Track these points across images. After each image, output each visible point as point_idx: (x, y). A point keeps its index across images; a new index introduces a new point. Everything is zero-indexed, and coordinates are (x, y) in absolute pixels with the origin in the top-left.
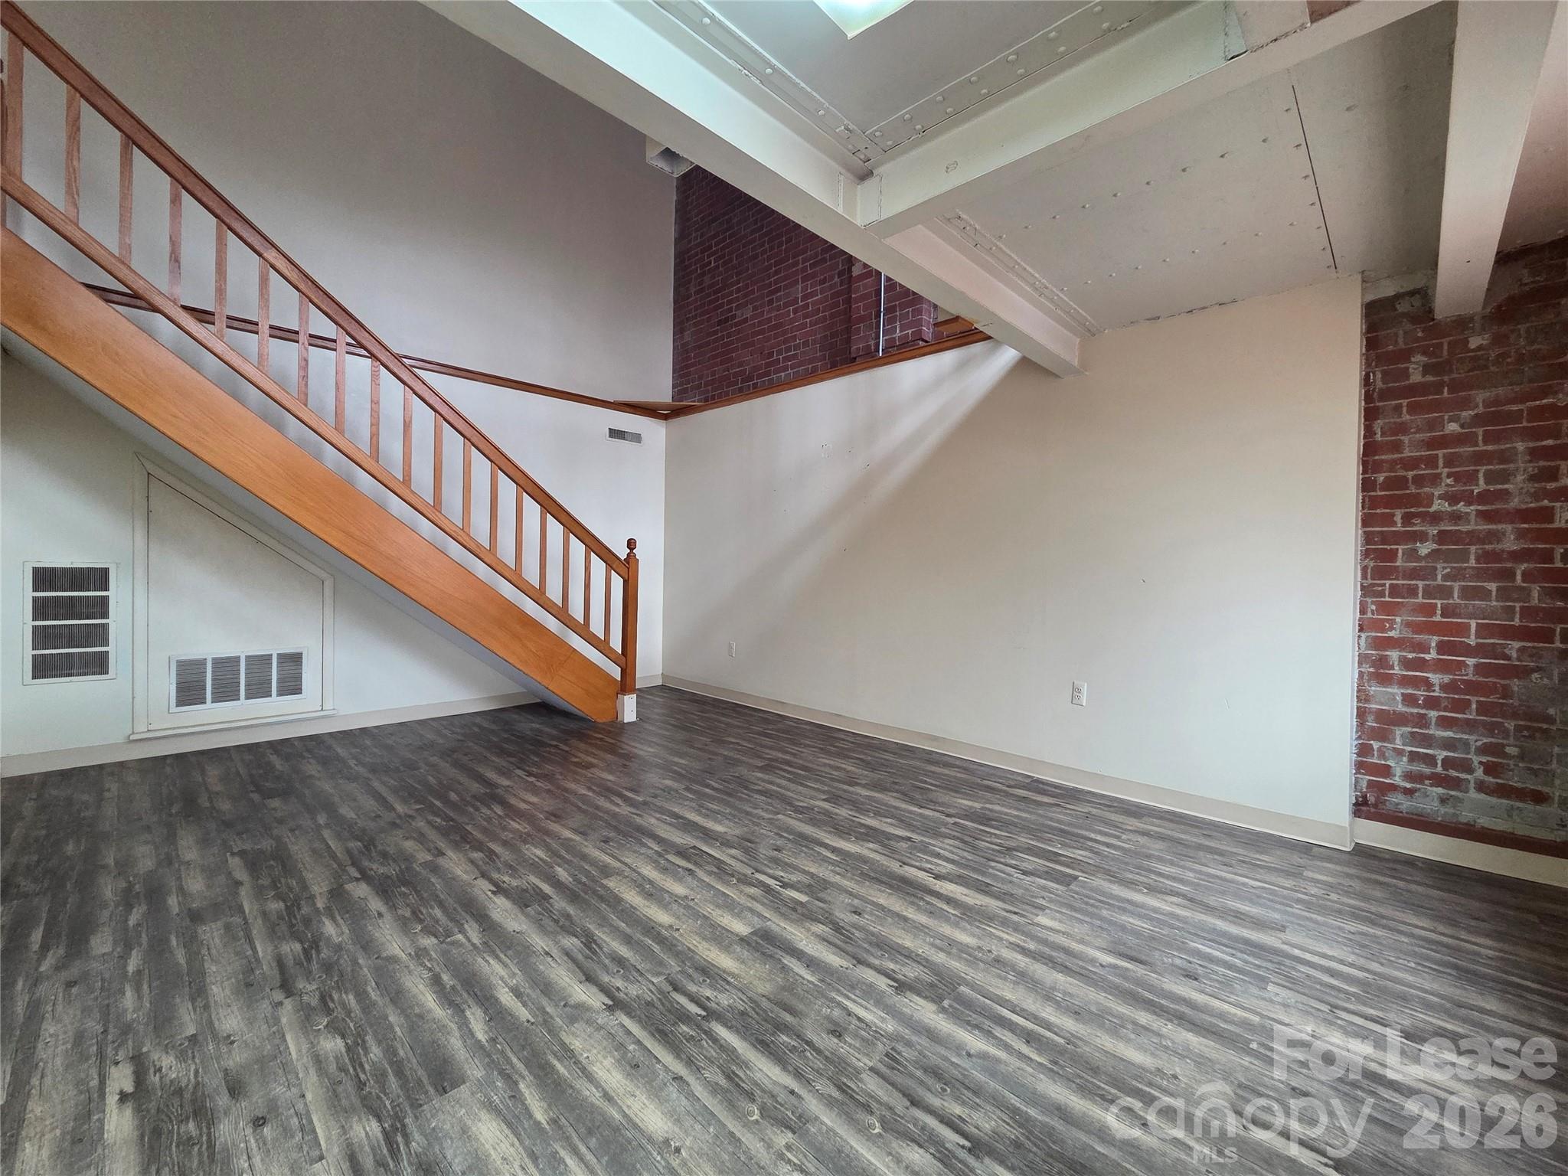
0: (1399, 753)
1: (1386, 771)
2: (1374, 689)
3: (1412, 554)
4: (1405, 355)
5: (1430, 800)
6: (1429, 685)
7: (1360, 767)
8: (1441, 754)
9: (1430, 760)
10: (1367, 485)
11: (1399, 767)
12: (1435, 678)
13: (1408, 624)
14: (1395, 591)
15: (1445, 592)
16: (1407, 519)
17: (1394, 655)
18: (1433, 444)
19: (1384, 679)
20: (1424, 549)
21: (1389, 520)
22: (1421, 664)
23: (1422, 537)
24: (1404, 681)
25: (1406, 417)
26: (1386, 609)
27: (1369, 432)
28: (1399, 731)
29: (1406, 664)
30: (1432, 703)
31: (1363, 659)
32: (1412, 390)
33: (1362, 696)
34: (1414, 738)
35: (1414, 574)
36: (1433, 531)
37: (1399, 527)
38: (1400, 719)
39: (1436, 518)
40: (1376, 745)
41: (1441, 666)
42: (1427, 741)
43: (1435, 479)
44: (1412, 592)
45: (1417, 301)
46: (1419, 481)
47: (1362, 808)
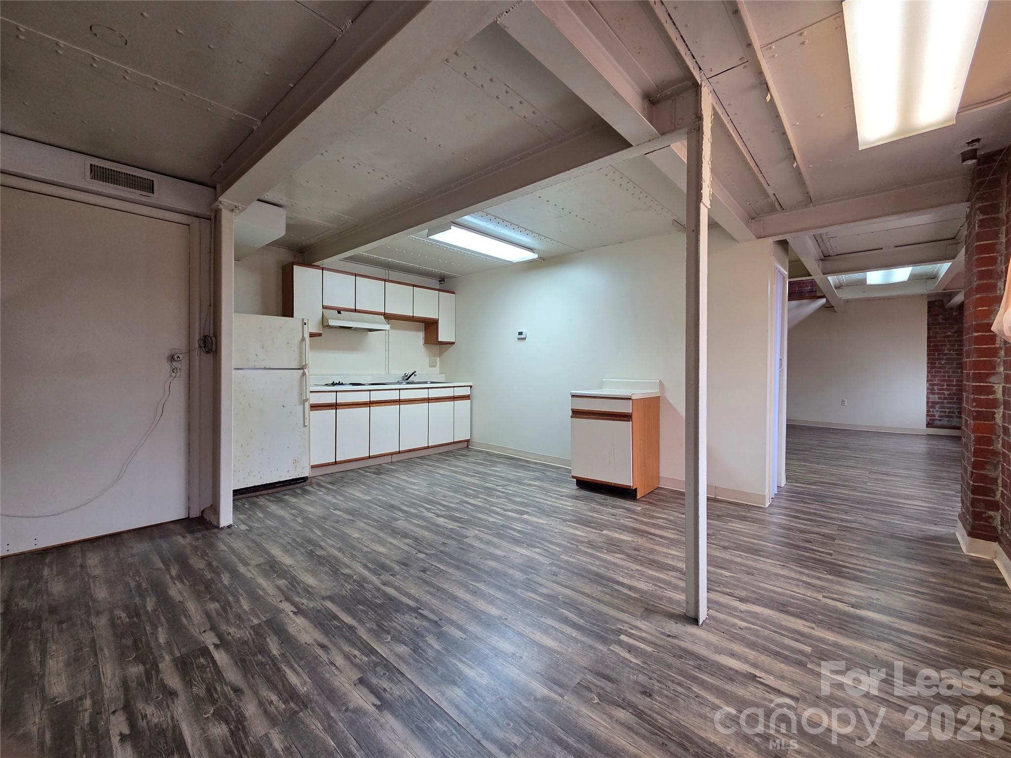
0: (937, 411)
1: (934, 416)
2: (931, 396)
3: (940, 363)
4: (937, 315)
5: (945, 421)
6: (944, 394)
7: (927, 415)
8: (947, 410)
9: (945, 412)
10: (928, 346)
11: (937, 414)
12: (946, 393)
13: (939, 380)
14: (936, 372)
15: (948, 372)
16: (939, 355)
17: (936, 388)
18: (945, 337)
19: (933, 394)
20: (943, 362)
21: (934, 355)
22: (942, 389)
23: (942, 359)
24: (938, 394)
25: (938, 330)
26: (934, 376)
27: (928, 333)
28: (937, 406)
29: (939, 389)
30: (945, 399)
31: (928, 389)
32: (939, 324)
33: (928, 398)
34: (941, 407)
35: (940, 368)
36: (945, 357)
37: (937, 357)
38: (938, 403)
39: (946, 354)
40: (931, 410)
41: (947, 390)
42: (944, 408)
43: (945, 345)
44: (940, 372)
45: (940, 302)
46: (941, 345)
47: (929, 425)
